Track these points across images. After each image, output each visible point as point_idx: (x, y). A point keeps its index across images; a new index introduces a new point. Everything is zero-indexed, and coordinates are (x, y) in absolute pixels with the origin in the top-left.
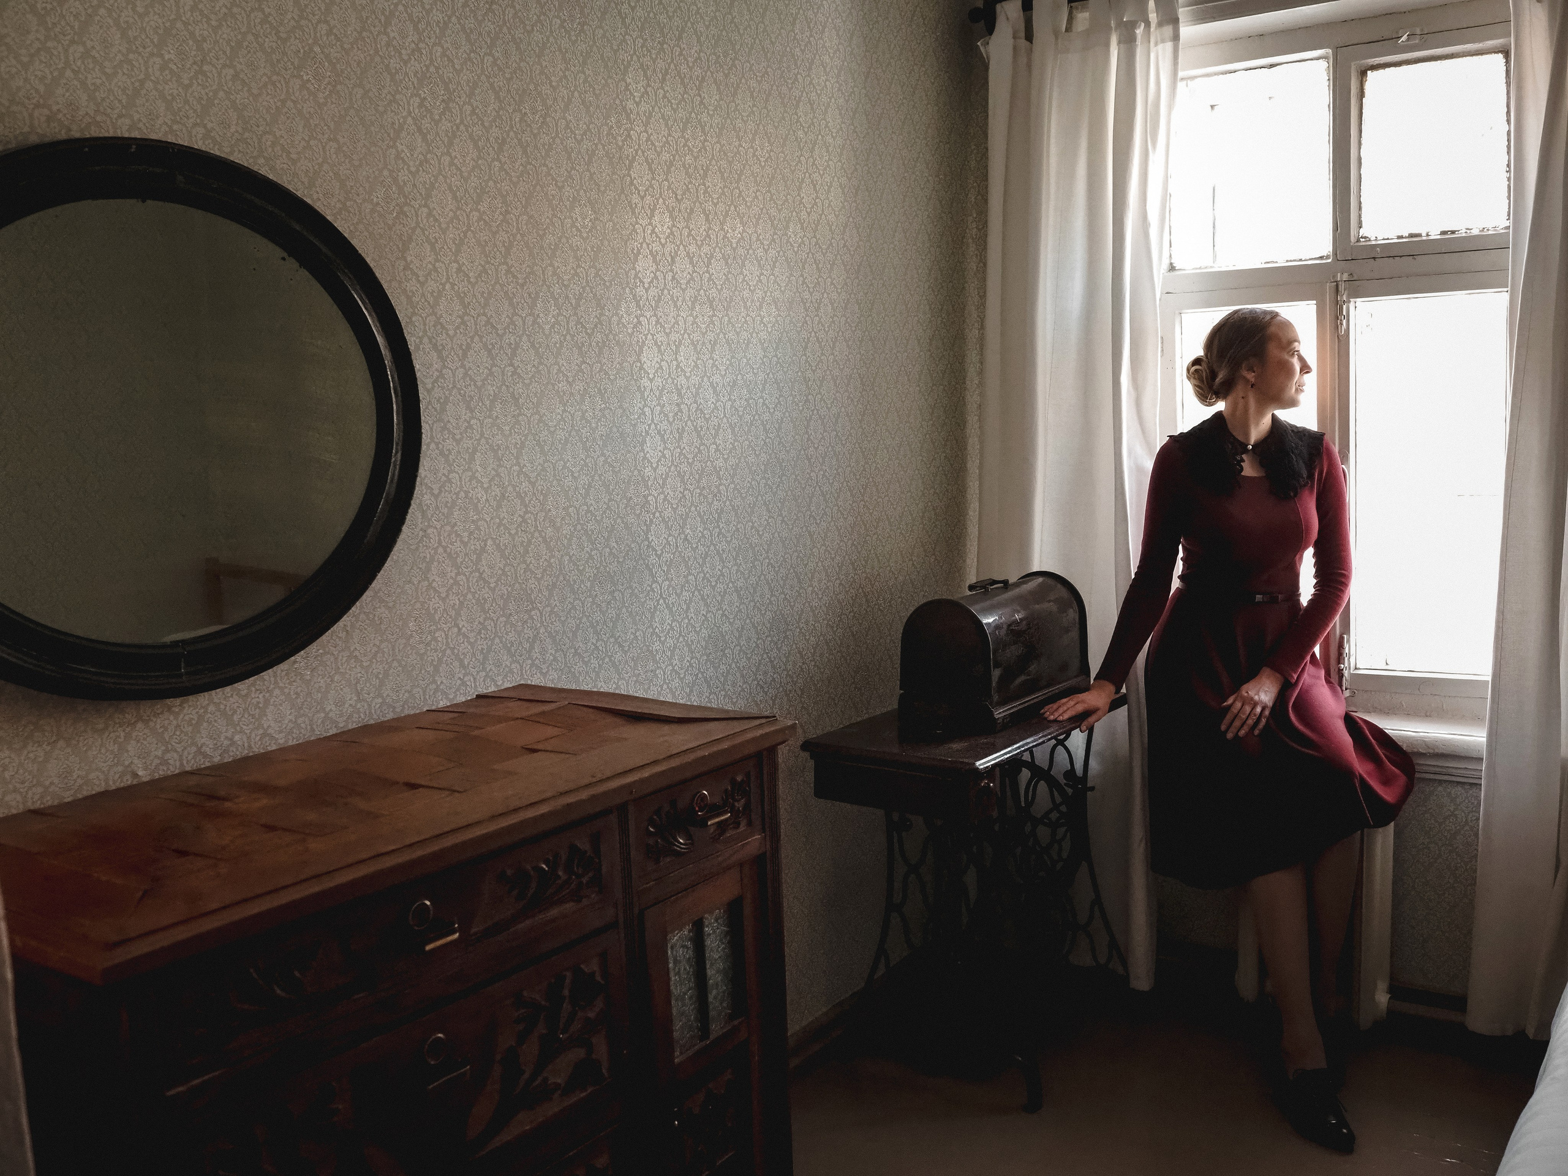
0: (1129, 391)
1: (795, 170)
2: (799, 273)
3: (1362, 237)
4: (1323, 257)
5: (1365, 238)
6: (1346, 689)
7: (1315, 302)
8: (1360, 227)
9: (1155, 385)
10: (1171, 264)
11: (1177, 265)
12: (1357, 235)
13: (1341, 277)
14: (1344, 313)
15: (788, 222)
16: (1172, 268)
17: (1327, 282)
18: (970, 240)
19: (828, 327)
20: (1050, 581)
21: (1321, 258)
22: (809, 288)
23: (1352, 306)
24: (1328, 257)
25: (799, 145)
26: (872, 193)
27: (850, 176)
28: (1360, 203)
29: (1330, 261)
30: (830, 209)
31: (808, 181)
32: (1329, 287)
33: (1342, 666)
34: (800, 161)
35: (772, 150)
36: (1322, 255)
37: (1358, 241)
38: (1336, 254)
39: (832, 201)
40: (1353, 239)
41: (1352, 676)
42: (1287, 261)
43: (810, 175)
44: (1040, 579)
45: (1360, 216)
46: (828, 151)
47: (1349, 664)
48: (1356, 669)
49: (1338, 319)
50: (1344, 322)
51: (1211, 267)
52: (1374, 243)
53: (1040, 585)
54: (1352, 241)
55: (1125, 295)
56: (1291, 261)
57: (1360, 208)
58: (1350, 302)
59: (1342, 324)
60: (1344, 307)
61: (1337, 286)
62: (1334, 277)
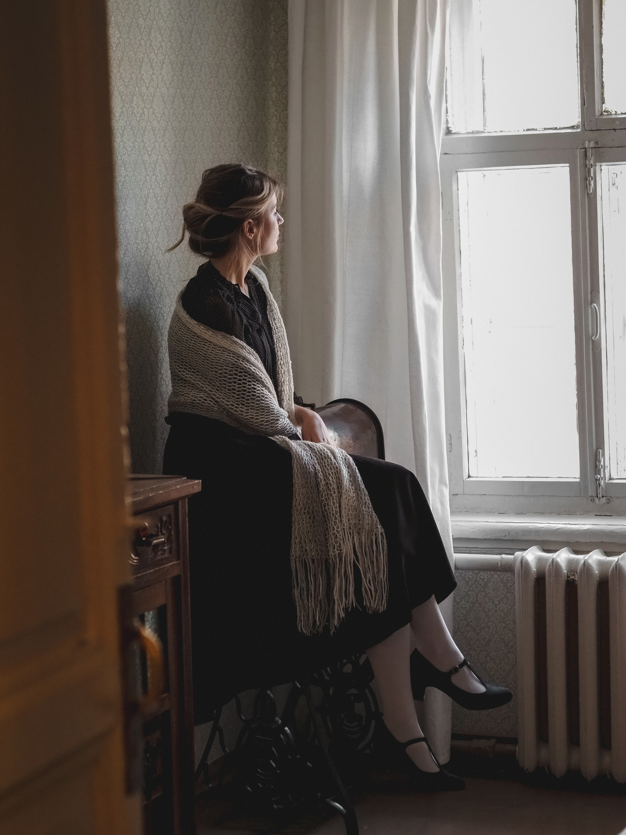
0: (416, 239)
1: (137, 52)
2: (141, 139)
3: (605, 111)
4: (574, 126)
5: (607, 112)
6: (602, 497)
7: (568, 165)
8: (603, 103)
9: (438, 234)
10: (448, 128)
11: (454, 130)
12: (600, 110)
13: (589, 145)
14: (592, 175)
15: (132, 96)
16: (448, 132)
17: (577, 148)
18: (271, 103)
19: (163, 184)
20: (351, 407)
21: (572, 127)
22: (148, 151)
23: (598, 168)
24: (578, 127)
25: (140, 31)
26: (194, 67)
27: (177, 53)
28: (602, 83)
29: (579, 130)
30: (163, 82)
31: (146, 60)
32: (579, 153)
33: (599, 476)
34: (140, 44)
35: (121, 37)
36: (573, 125)
37: (602, 114)
38: (584, 125)
39: (164, 76)
40: (597, 113)
41: (607, 485)
42: (545, 129)
43: (148, 55)
44: (342, 405)
45: (602, 94)
46: (160, 34)
47: (605, 475)
48: (610, 479)
49: (587, 179)
50: (592, 182)
51: (482, 132)
52: (614, 116)
53: (342, 409)
54: (597, 114)
55: (411, 158)
56: (548, 129)
57: (603, 87)
58: (596, 166)
59: (590, 184)
60: (592, 170)
61: (586, 152)
62: (583, 144)
